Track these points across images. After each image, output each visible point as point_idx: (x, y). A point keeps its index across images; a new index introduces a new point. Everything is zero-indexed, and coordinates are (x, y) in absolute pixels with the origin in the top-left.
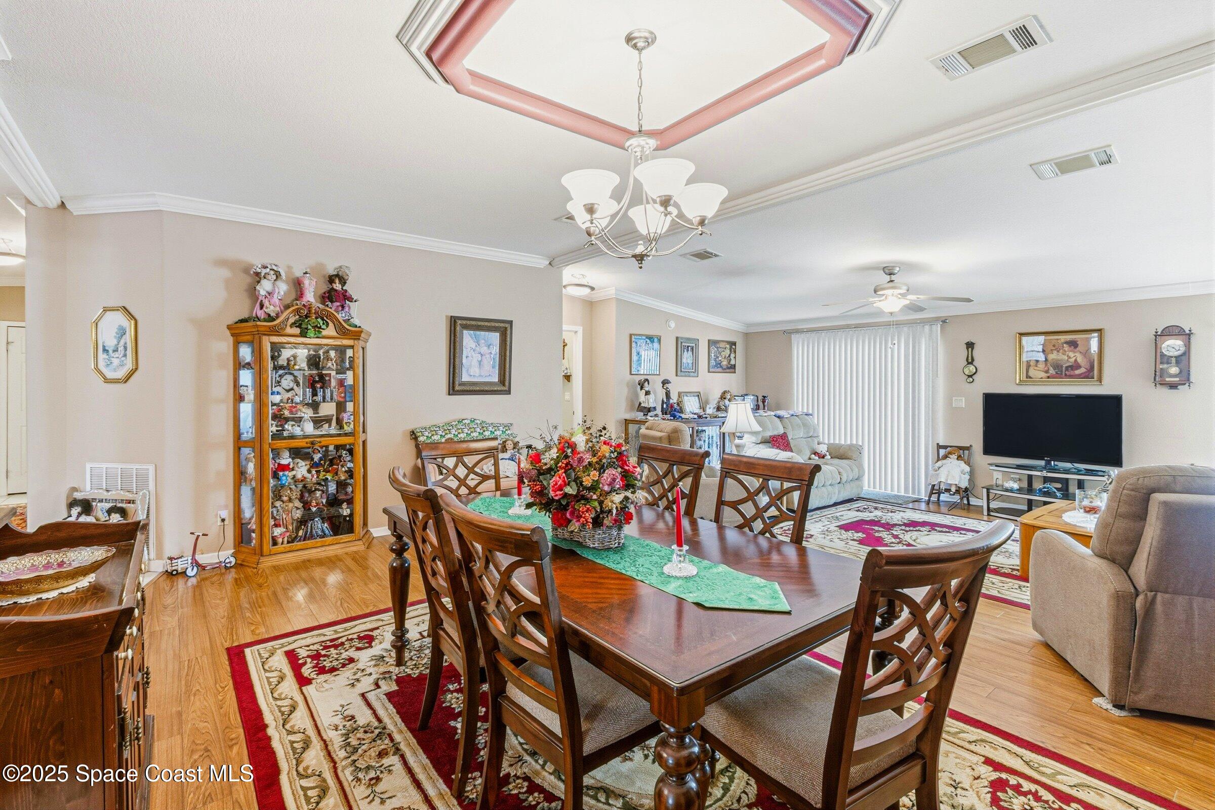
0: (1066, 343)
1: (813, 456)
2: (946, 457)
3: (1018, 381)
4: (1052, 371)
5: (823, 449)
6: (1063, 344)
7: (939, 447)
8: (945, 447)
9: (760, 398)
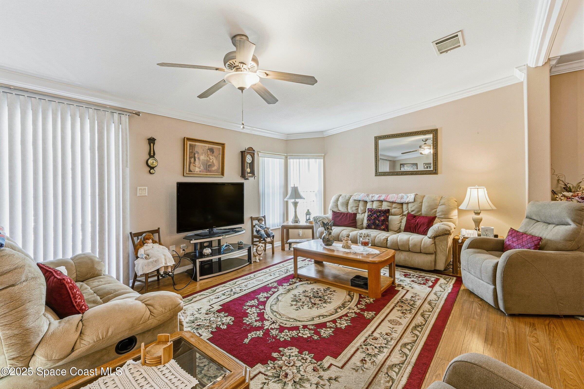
0: (209, 149)
3: (185, 174)
7: (133, 235)
8: (140, 234)
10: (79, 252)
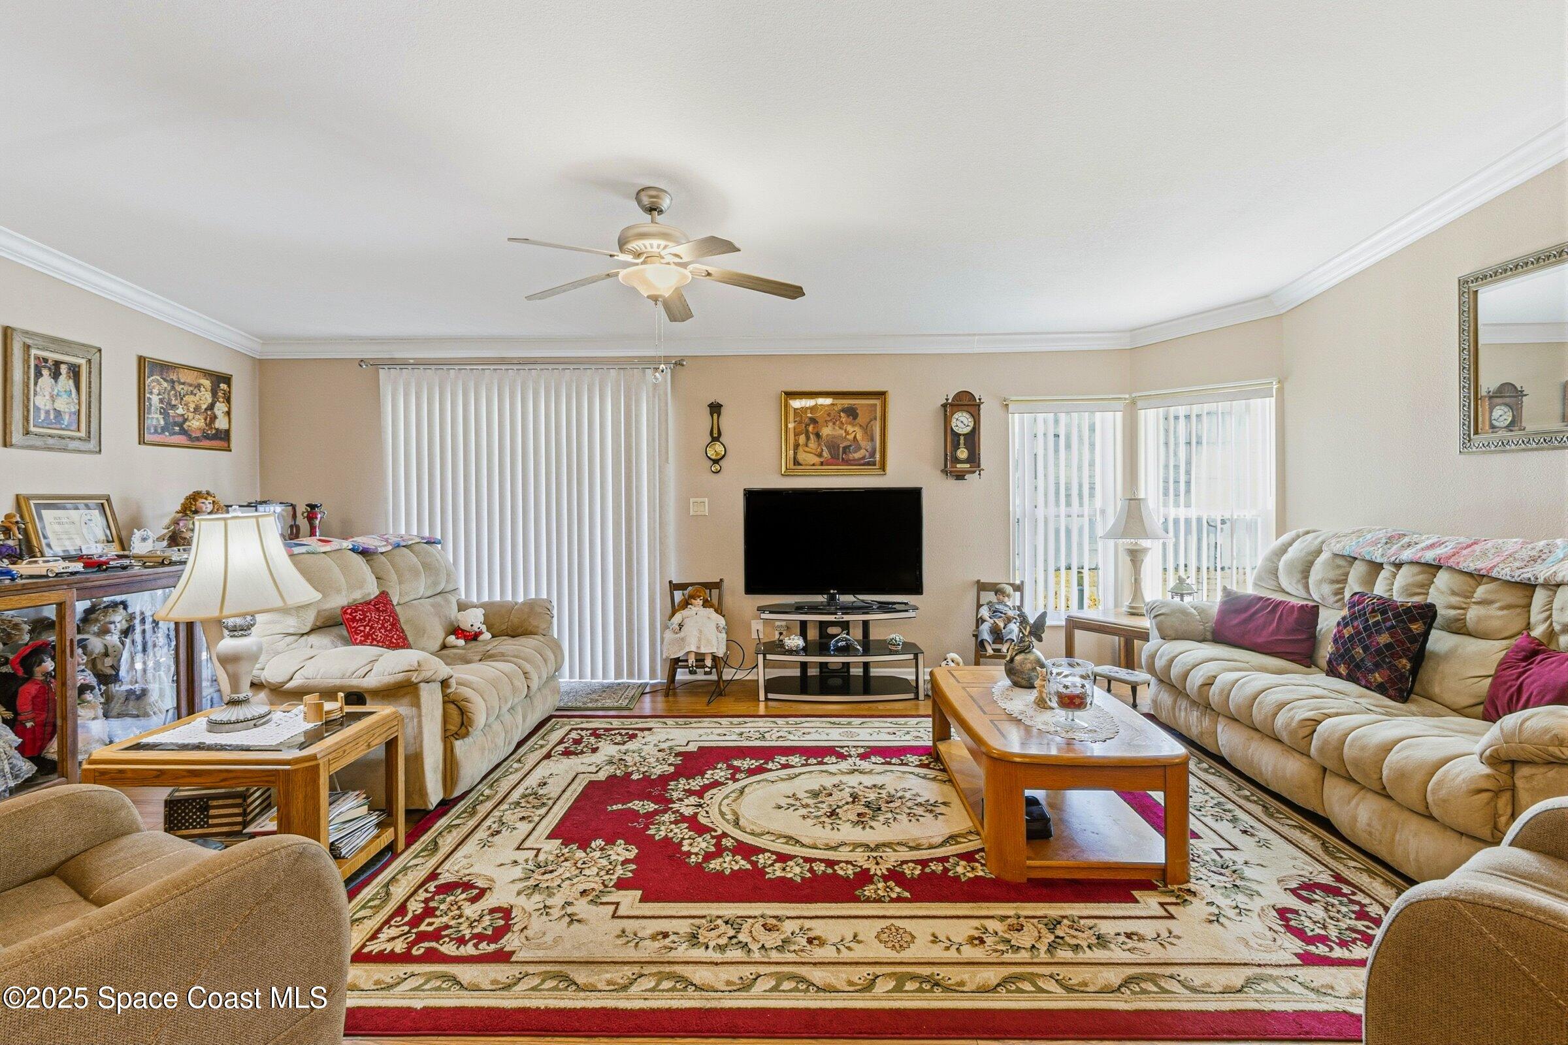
0: (843, 410)
1: (452, 638)
2: (686, 604)
3: (783, 469)
4: (826, 454)
5: (474, 619)
6: (839, 412)
7: (674, 587)
8: (682, 587)
9: (301, 509)
10: (533, 596)
